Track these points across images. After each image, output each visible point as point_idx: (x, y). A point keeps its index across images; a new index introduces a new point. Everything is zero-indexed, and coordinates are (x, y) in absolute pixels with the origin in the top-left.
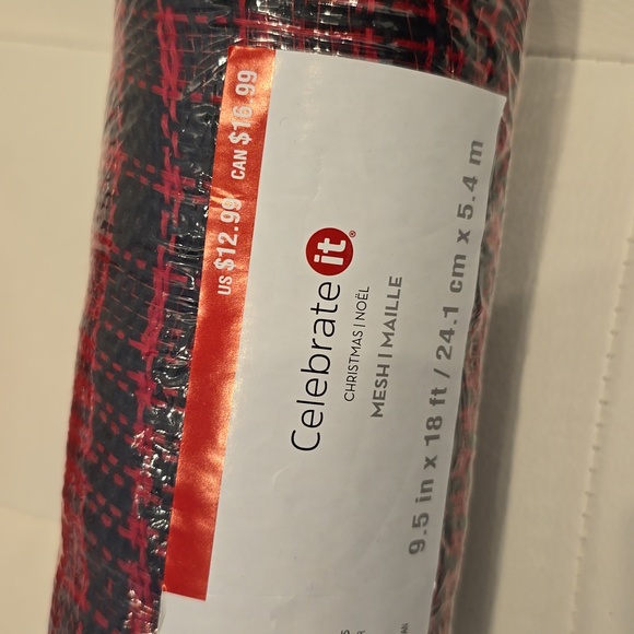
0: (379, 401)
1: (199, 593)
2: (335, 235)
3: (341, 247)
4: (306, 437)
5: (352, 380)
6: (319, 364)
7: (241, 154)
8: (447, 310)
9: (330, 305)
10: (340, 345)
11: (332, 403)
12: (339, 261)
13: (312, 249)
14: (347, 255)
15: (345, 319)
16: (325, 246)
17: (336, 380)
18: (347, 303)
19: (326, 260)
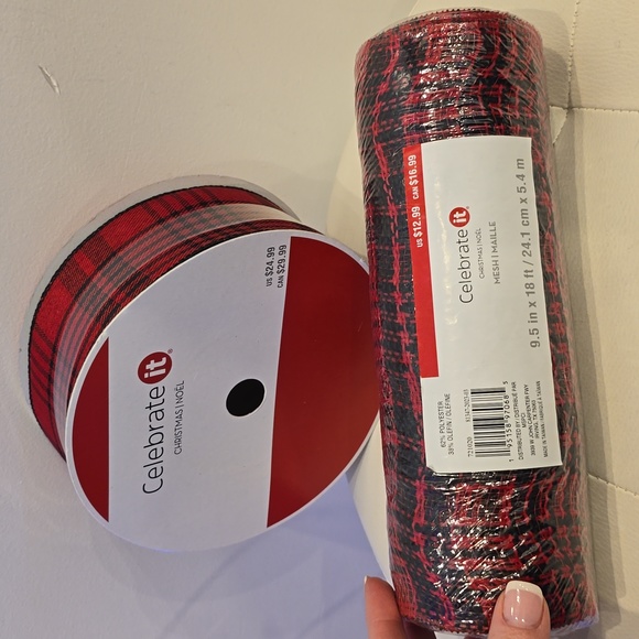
0: (497, 276)
1: (435, 374)
2: (460, 210)
3: (464, 214)
4: (466, 297)
5: (482, 269)
6: (465, 265)
7: (415, 189)
8: (523, 234)
9: (465, 239)
10: (473, 255)
11: (475, 280)
12: (464, 220)
13: (452, 218)
14: (467, 217)
15: (472, 244)
16: (457, 215)
17: (474, 269)
18: (472, 237)
19: (458, 221)
